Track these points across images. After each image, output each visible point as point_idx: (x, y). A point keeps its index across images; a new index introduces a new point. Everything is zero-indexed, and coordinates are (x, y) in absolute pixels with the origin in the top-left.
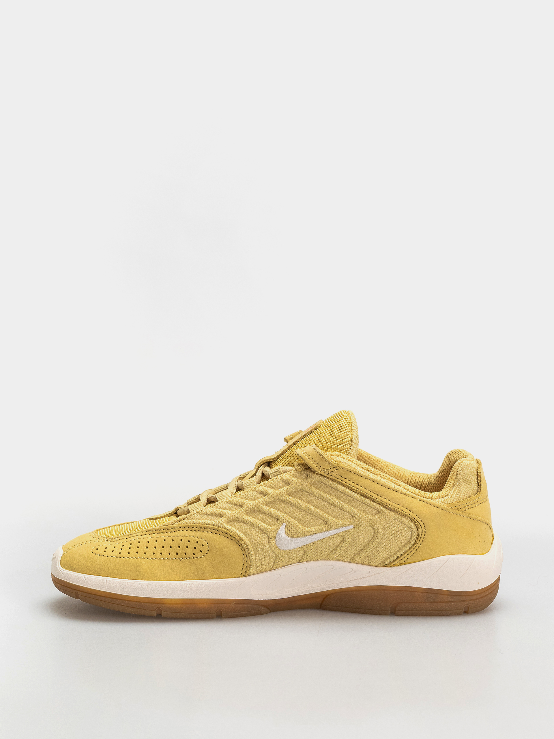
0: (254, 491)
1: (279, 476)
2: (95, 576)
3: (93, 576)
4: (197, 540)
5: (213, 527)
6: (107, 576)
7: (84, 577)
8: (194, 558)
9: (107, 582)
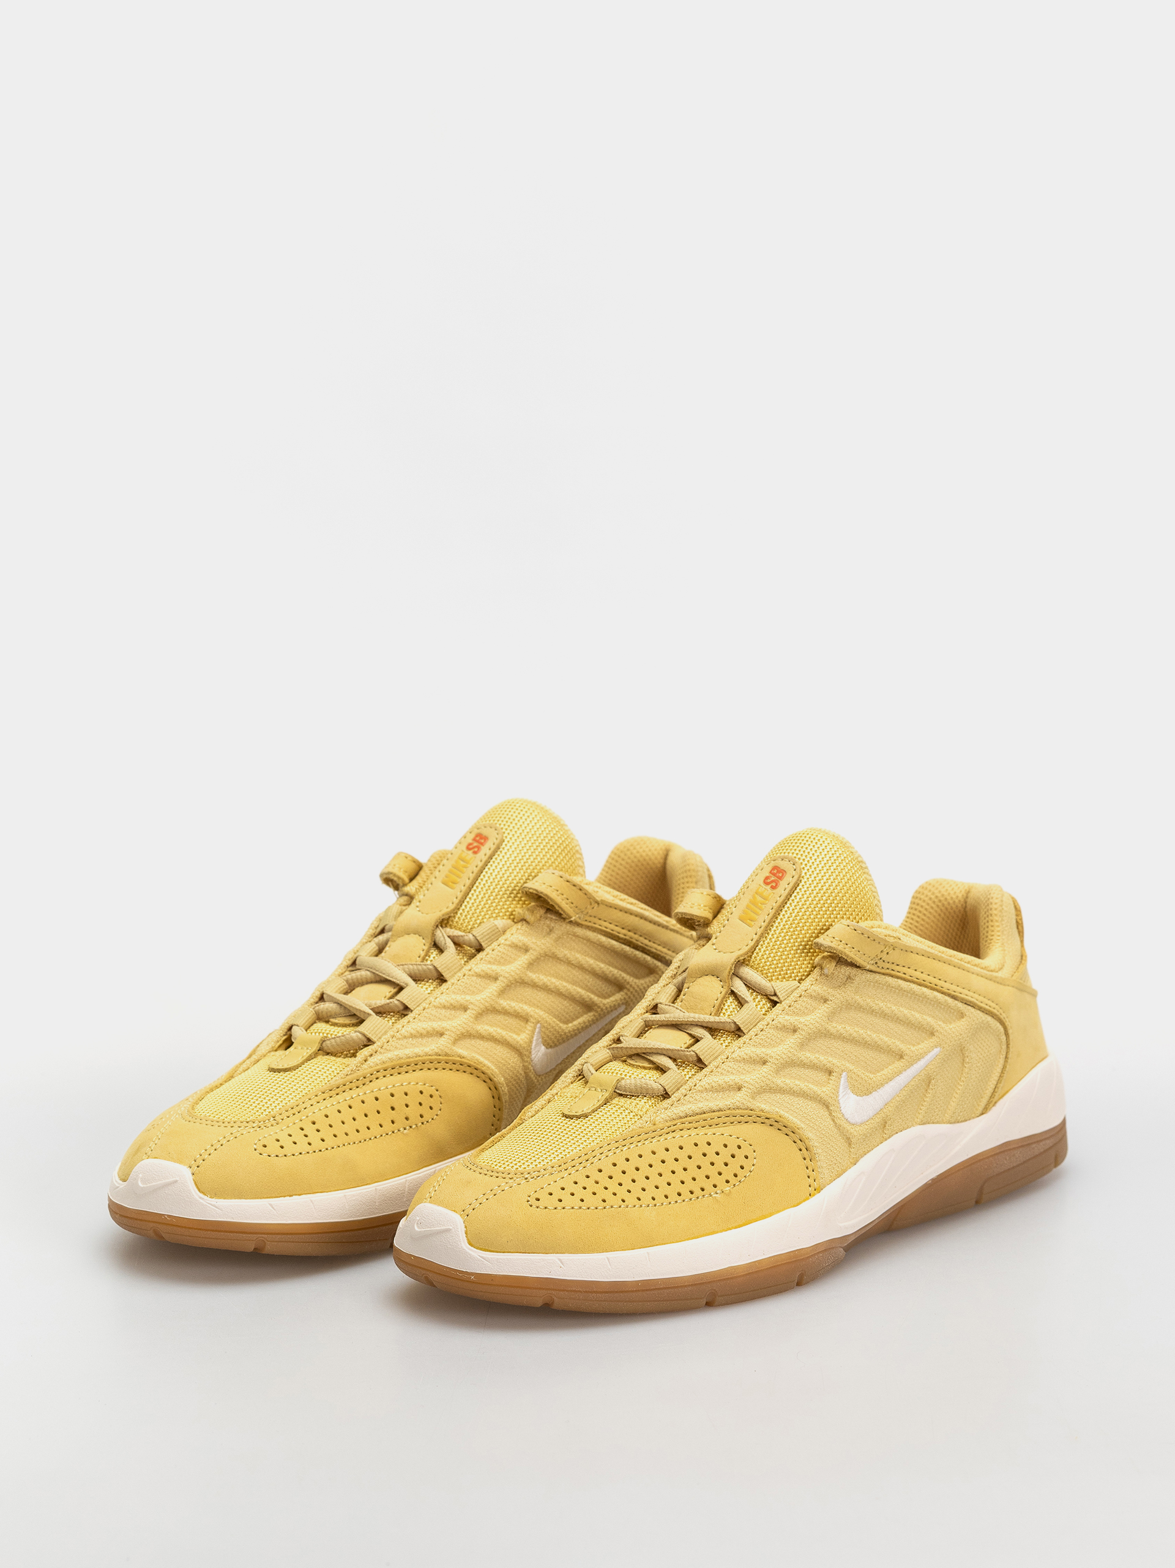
0: (473, 975)
1: (502, 940)
2: (286, 1198)
3: (283, 1198)
4: (420, 1087)
5: (436, 1057)
6: (306, 1192)
7: (270, 1204)
8: (423, 1123)
9: (313, 1204)
